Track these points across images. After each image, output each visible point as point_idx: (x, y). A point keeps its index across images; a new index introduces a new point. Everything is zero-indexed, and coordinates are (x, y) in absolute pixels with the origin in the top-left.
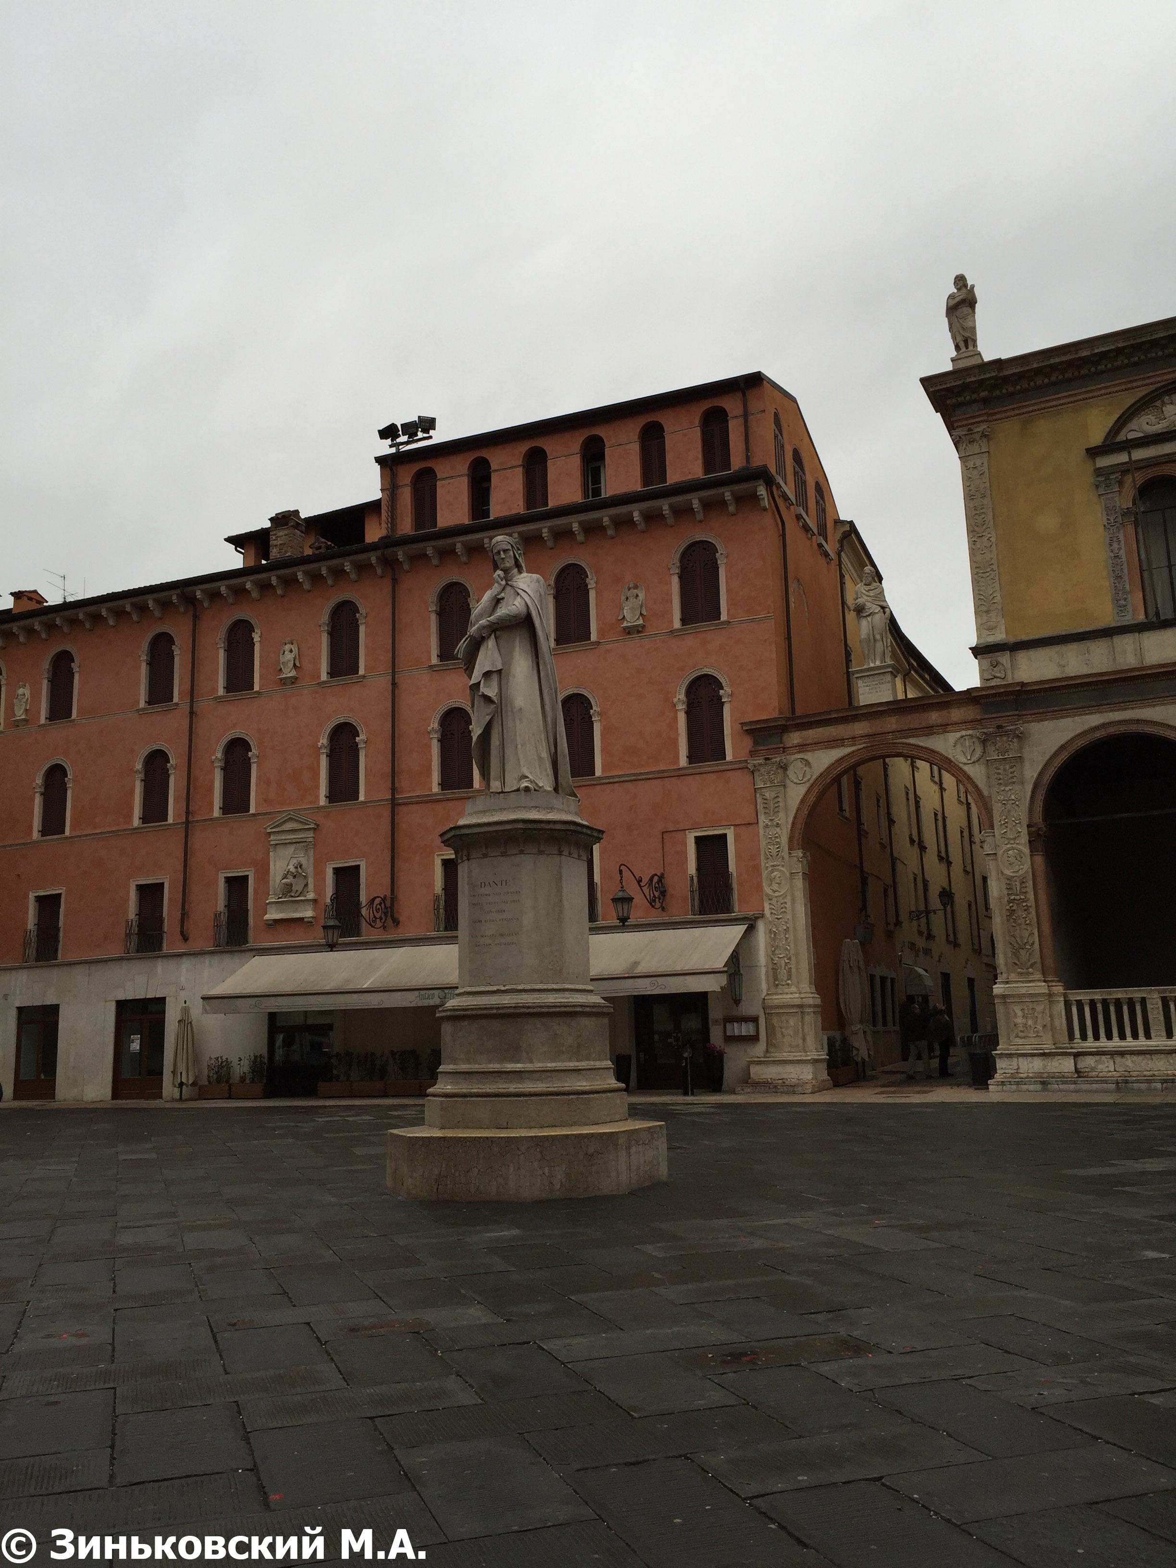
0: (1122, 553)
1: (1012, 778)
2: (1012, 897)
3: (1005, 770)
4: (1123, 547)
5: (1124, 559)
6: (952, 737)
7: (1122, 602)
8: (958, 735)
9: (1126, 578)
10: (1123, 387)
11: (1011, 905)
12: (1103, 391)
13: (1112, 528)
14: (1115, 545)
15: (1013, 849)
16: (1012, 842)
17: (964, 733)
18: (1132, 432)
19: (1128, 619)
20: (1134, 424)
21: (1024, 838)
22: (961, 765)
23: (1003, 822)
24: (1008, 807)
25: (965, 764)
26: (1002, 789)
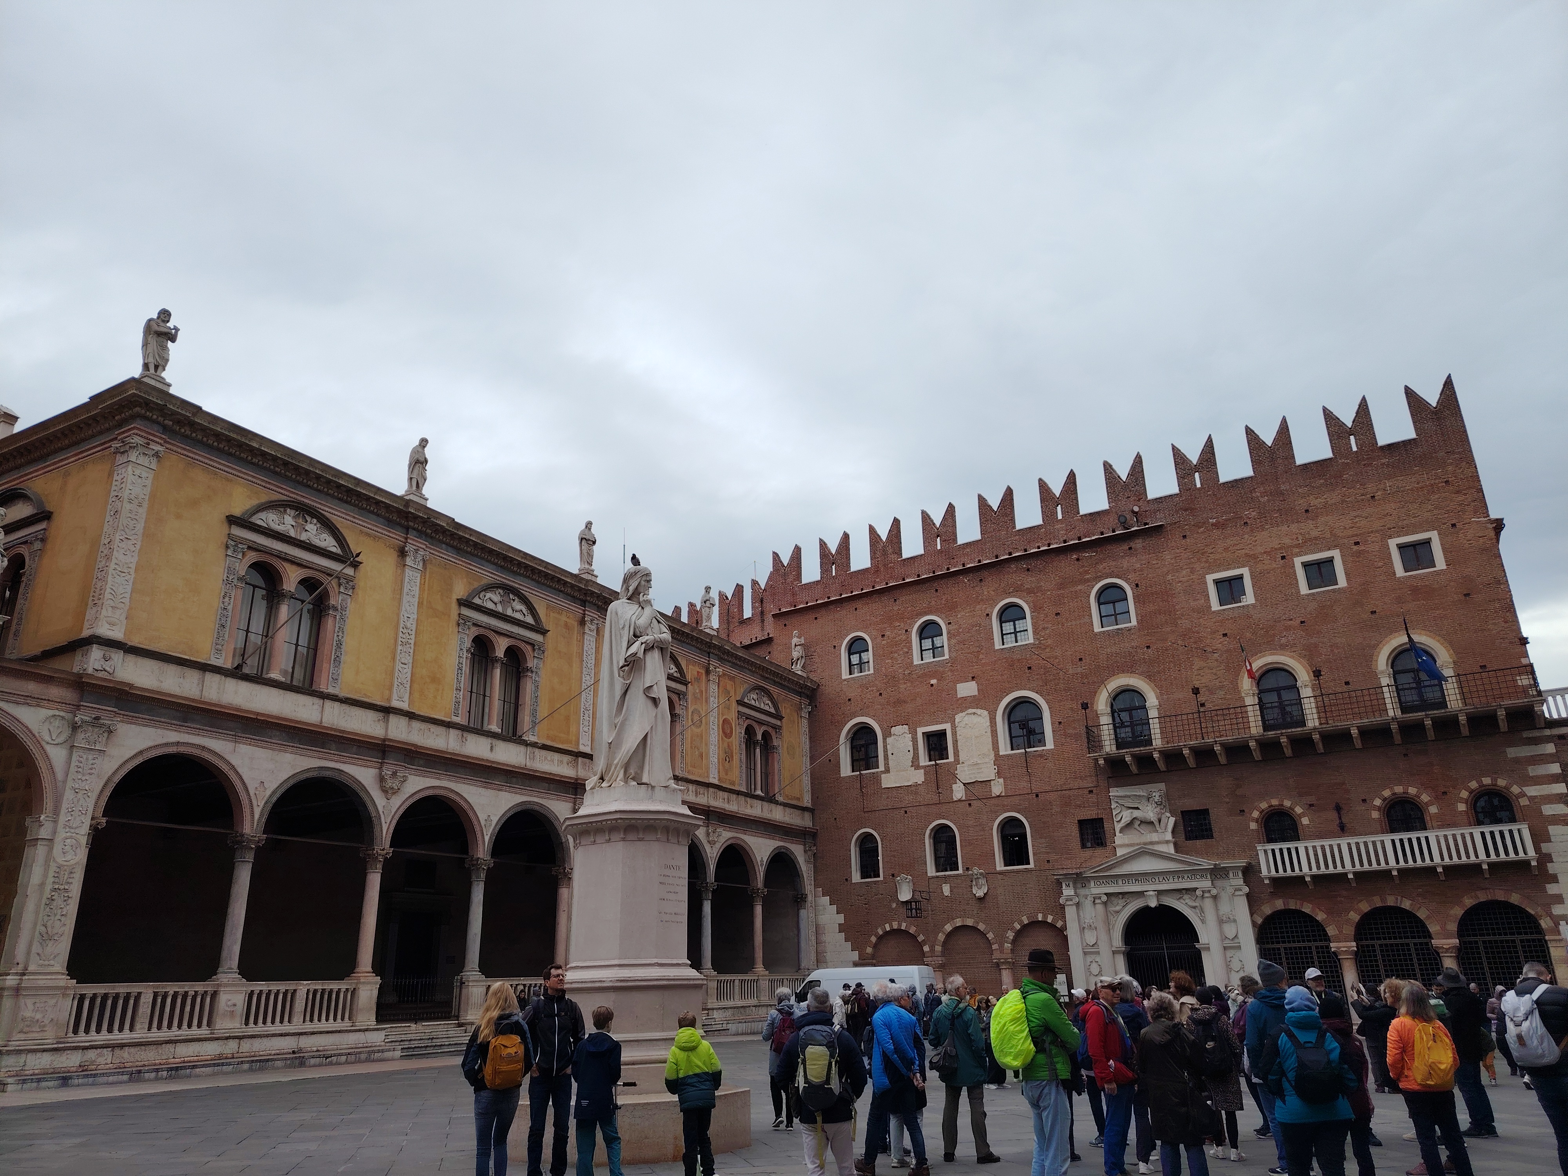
0: (230, 608)
1: (91, 769)
2: (57, 887)
3: (87, 759)
4: (232, 604)
5: (230, 614)
6: (44, 713)
7: (220, 647)
8: (51, 713)
9: (227, 629)
10: (264, 484)
11: (53, 893)
12: (250, 478)
13: (228, 585)
14: (227, 599)
15: (71, 837)
16: (73, 831)
17: (57, 713)
18: (260, 519)
19: (219, 663)
20: (263, 515)
21: (85, 829)
22: (43, 744)
23: (70, 810)
24: (80, 795)
25: (48, 743)
26: (79, 777)
